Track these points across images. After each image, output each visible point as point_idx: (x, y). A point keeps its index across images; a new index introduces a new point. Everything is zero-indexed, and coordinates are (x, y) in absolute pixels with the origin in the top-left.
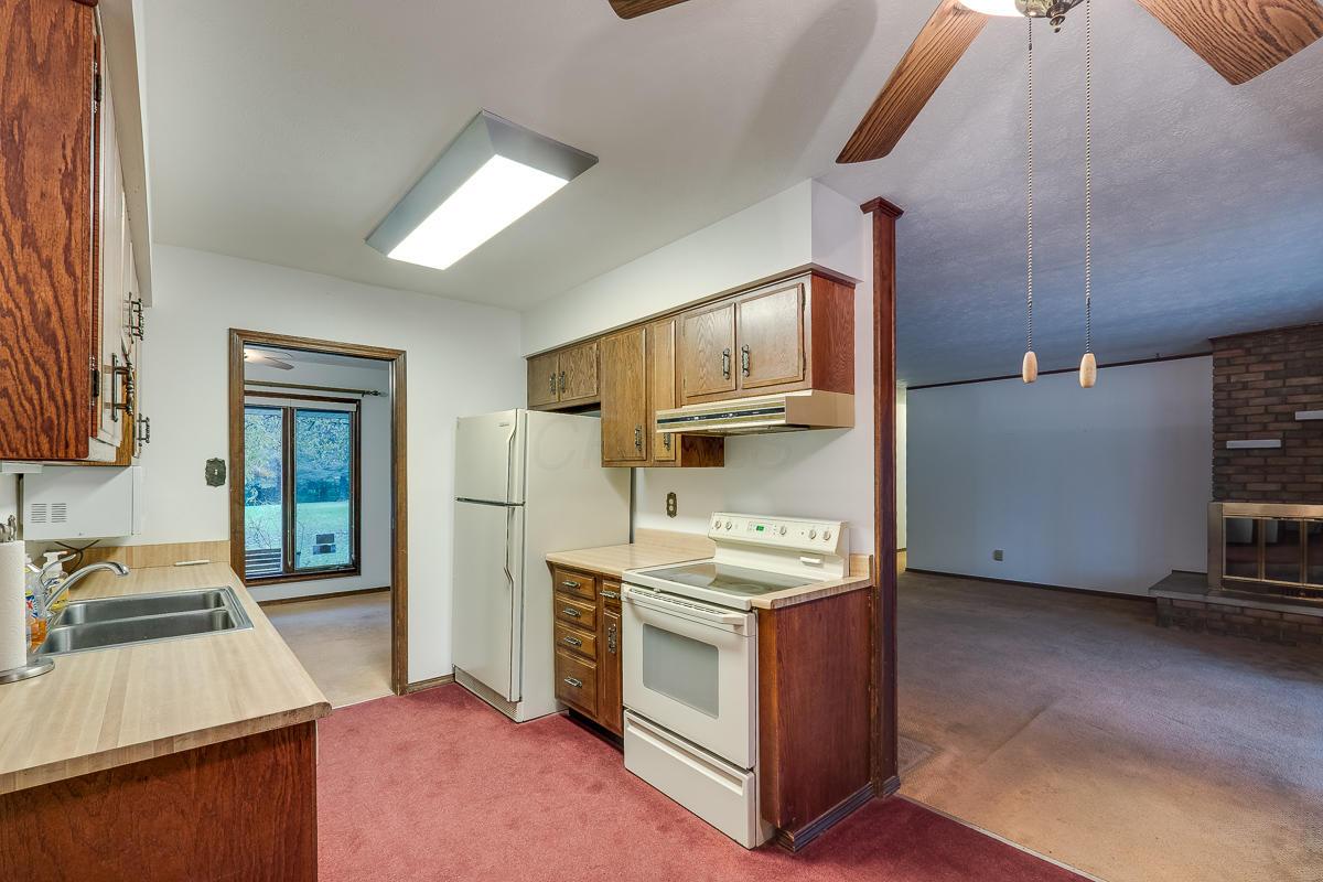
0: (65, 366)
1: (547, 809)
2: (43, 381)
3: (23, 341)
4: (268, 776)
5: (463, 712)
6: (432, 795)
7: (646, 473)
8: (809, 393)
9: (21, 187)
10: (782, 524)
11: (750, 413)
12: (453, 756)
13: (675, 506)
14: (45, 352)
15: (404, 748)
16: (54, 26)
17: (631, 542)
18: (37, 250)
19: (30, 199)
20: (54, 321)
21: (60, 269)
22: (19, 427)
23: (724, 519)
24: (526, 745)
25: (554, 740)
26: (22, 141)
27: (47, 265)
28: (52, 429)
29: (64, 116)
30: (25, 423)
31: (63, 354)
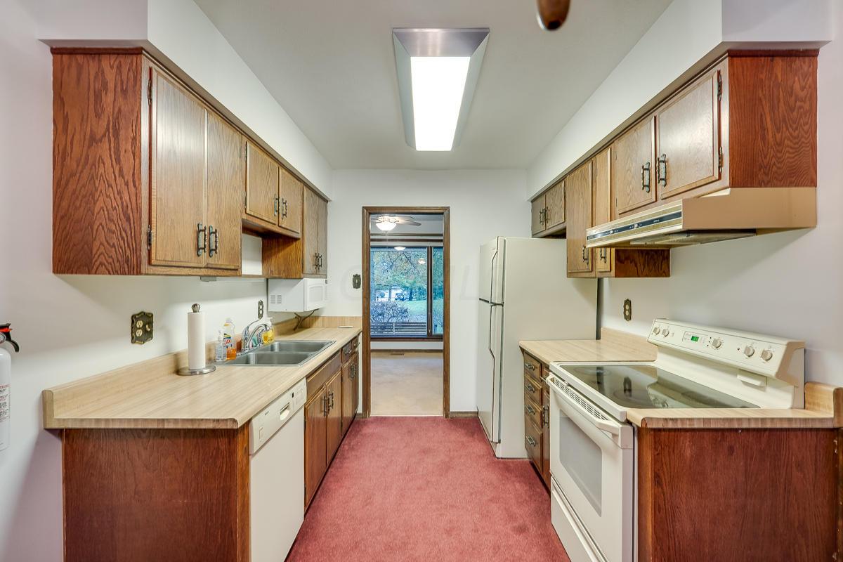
0: (133, 231)
1: (476, 531)
2: (126, 239)
3: (119, 220)
4: (214, 453)
5: (471, 439)
6: (419, 488)
7: (610, 283)
8: (727, 192)
9: (118, 150)
10: (716, 336)
11: (651, 222)
12: (446, 468)
13: (630, 310)
14: (126, 226)
15: (425, 452)
16: (129, 70)
17: (598, 337)
18: (124, 178)
19: (121, 154)
20: (130, 211)
21: (131, 184)
22: (118, 261)
23: (662, 325)
24: (493, 476)
25: (514, 479)
26: (119, 129)
27: (127, 184)
28: (128, 261)
29: (133, 111)
30: (120, 259)
31: (132, 225)
